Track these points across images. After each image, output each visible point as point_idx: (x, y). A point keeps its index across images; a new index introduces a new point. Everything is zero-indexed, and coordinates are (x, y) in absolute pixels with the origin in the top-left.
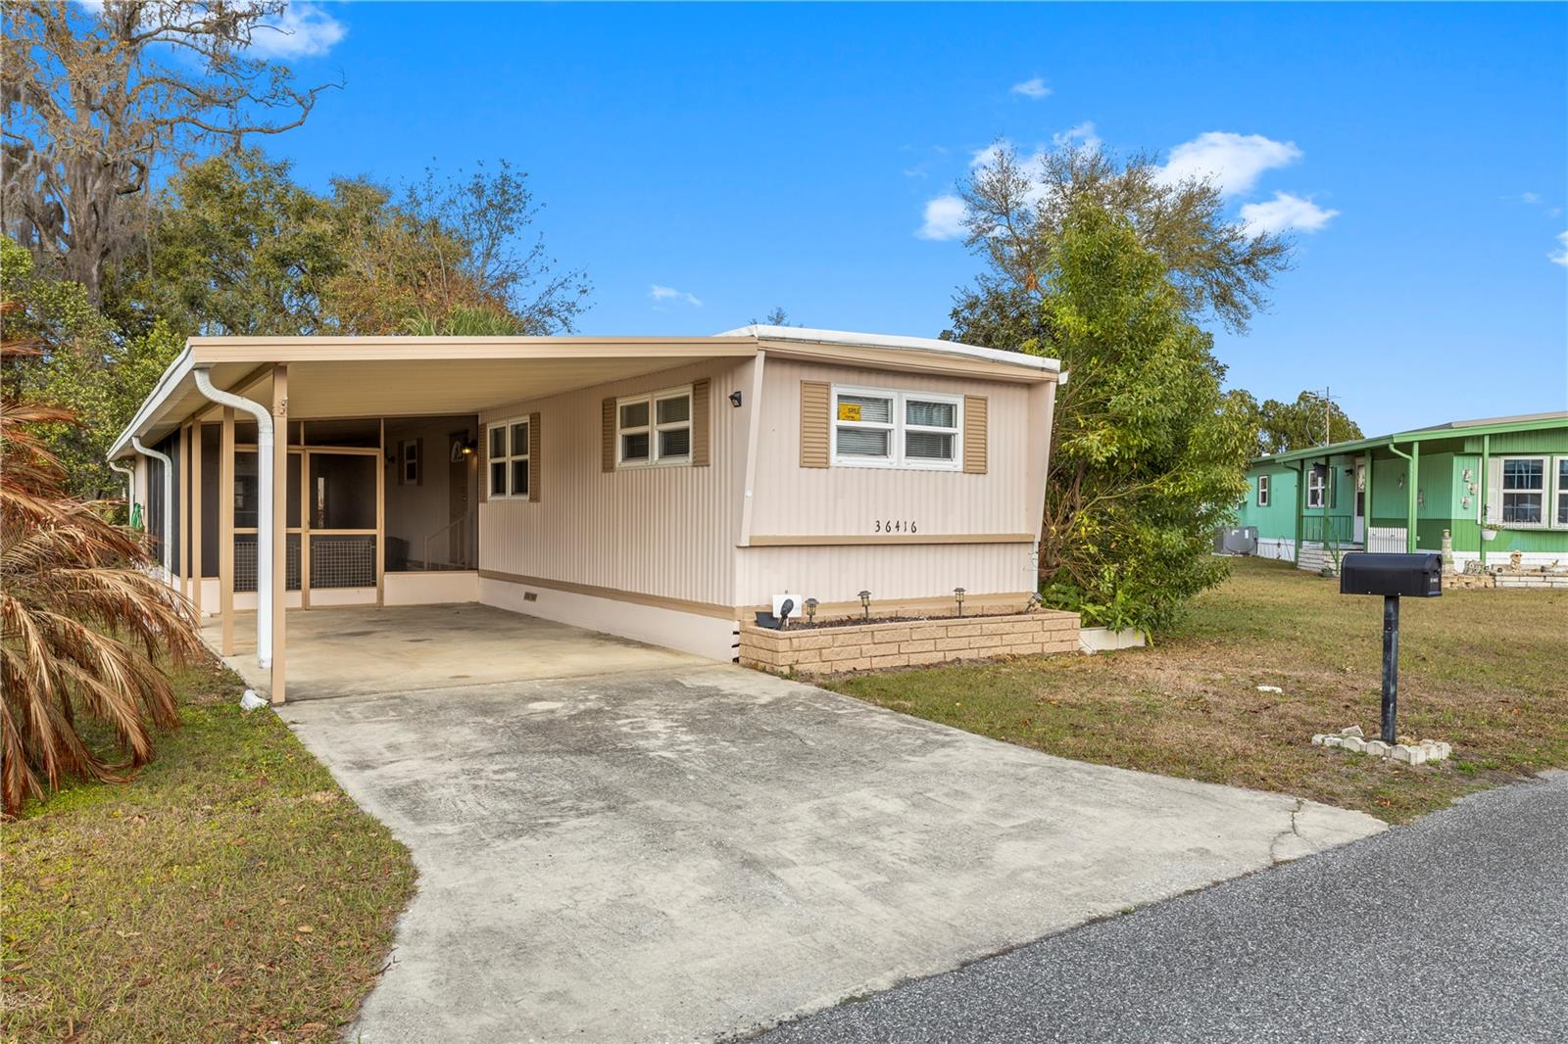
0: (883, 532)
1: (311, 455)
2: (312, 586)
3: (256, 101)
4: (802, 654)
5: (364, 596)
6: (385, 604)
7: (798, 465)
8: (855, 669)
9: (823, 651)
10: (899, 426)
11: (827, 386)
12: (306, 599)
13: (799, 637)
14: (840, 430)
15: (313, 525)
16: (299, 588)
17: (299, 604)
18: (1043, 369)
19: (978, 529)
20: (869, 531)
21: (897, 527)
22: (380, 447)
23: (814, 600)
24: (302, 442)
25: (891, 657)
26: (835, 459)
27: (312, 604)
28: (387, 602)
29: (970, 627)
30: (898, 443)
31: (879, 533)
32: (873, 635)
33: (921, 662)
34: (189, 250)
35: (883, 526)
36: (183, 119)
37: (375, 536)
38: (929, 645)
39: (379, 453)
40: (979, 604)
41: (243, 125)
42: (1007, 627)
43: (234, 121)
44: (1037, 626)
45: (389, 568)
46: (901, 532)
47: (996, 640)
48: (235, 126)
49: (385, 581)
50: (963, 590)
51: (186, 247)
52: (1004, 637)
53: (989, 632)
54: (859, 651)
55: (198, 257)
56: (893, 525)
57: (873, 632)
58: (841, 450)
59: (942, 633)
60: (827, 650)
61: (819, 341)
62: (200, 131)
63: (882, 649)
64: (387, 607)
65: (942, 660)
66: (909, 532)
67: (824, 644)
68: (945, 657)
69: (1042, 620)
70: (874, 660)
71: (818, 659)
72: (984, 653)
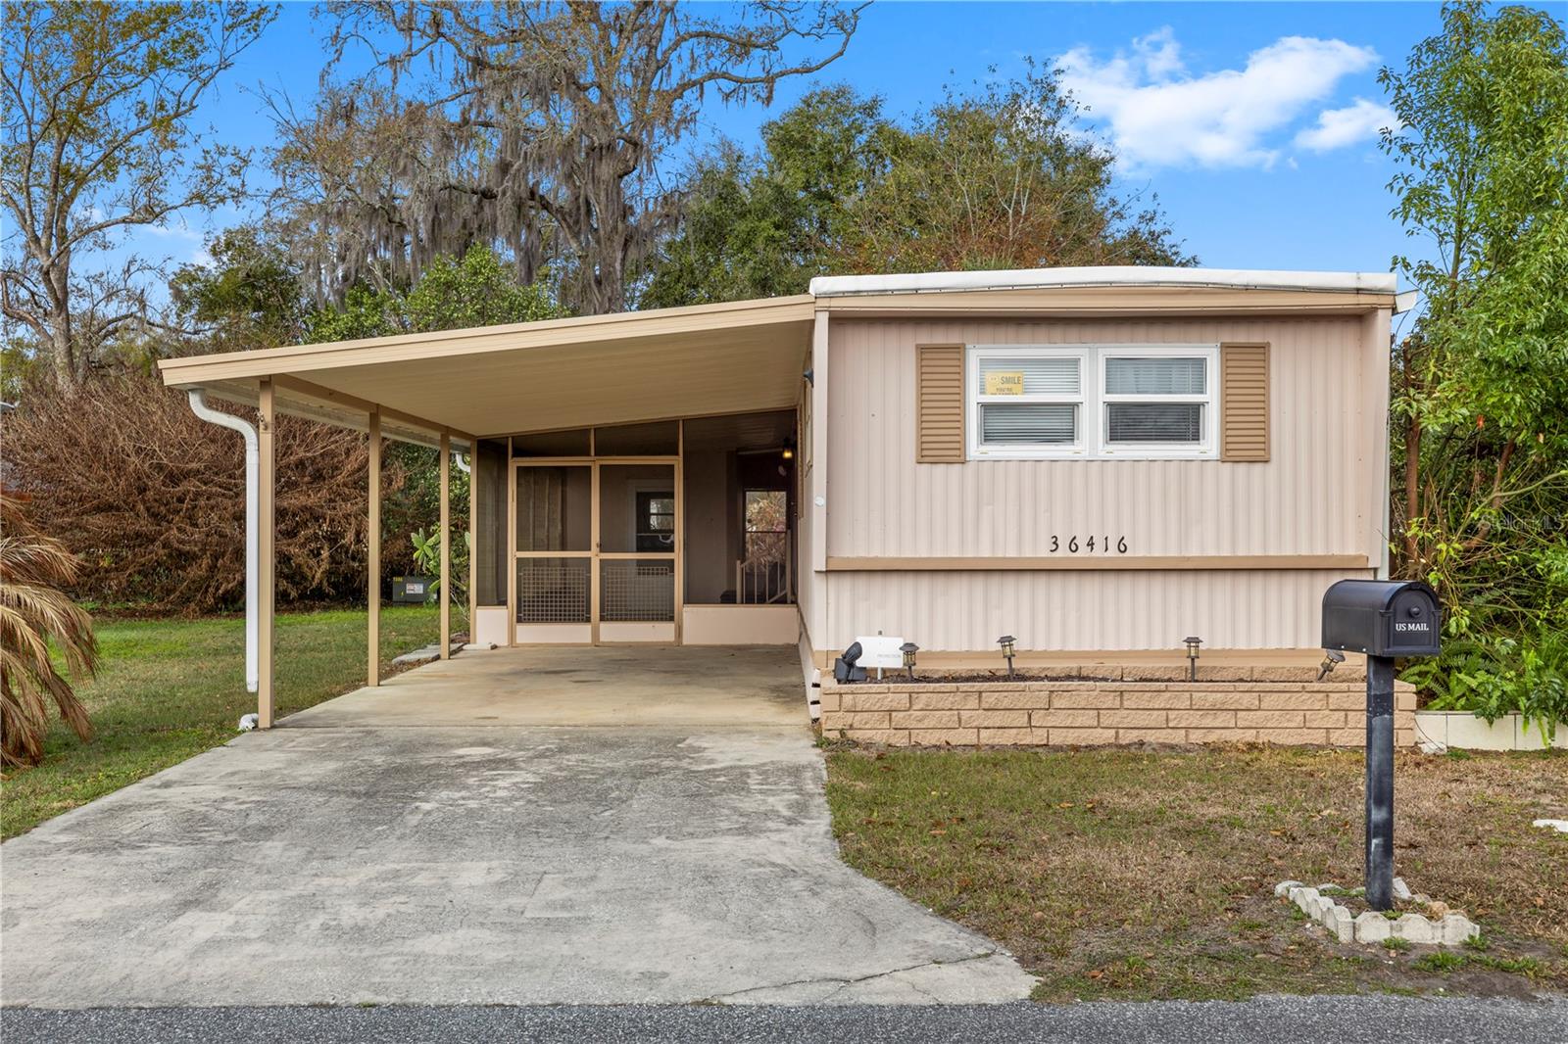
0: (1063, 552)
1: (601, 466)
2: (602, 619)
3: (803, 36)
4: (859, 716)
5: (658, 633)
6: (685, 643)
7: (914, 460)
8: (948, 743)
9: (894, 714)
10: (1093, 400)
11: (959, 350)
12: (596, 633)
13: (853, 693)
14: (987, 408)
15: (603, 548)
16: (588, 620)
17: (588, 640)
18: (1358, 291)
19: (1251, 548)
20: (1039, 551)
21: (1091, 544)
22: (677, 454)
23: (912, 645)
24: (593, 453)
25: (1015, 731)
26: (975, 448)
27: (601, 640)
28: (686, 641)
29: (1168, 694)
30: (1092, 422)
31: (1058, 554)
32: (980, 697)
33: (1070, 741)
34: (764, 224)
35: (1064, 544)
36: (713, 76)
37: (673, 561)
38: (1088, 719)
39: (677, 462)
40: (1248, 663)
41: (776, 70)
42: (1248, 700)
43: (768, 67)
44: (1317, 701)
45: (689, 600)
46: (1098, 552)
47: (1223, 719)
48: (768, 72)
49: (684, 614)
50: (1197, 641)
51: (760, 220)
52: (1240, 714)
53: (1207, 706)
54: (956, 718)
55: (772, 231)
56: (1082, 542)
57: (980, 692)
58: (988, 437)
59: (1110, 701)
60: (902, 714)
61: (917, 290)
62: (733, 85)
63: (997, 719)
64: (687, 646)
65: (1113, 740)
66: (1113, 552)
67: (895, 705)
68: (1117, 737)
69: (1327, 693)
70: (984, 733)
71: (886, 725)
72: (1196, 737)
